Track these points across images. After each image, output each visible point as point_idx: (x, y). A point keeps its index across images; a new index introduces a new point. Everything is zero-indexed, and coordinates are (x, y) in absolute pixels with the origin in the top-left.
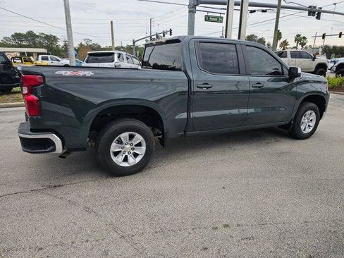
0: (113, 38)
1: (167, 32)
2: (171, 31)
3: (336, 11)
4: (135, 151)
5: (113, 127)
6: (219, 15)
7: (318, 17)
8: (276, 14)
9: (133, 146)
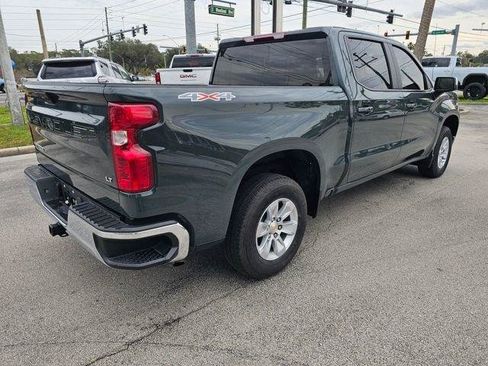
0: (43, 38)
1: (138, 29)
2: (145, 27)
3: (369, 6)
4: (282, 231)
5: (259, 194)
6: (228, 5)
7: (349, 15)
8: (302, 8)
9: (281, 223)
